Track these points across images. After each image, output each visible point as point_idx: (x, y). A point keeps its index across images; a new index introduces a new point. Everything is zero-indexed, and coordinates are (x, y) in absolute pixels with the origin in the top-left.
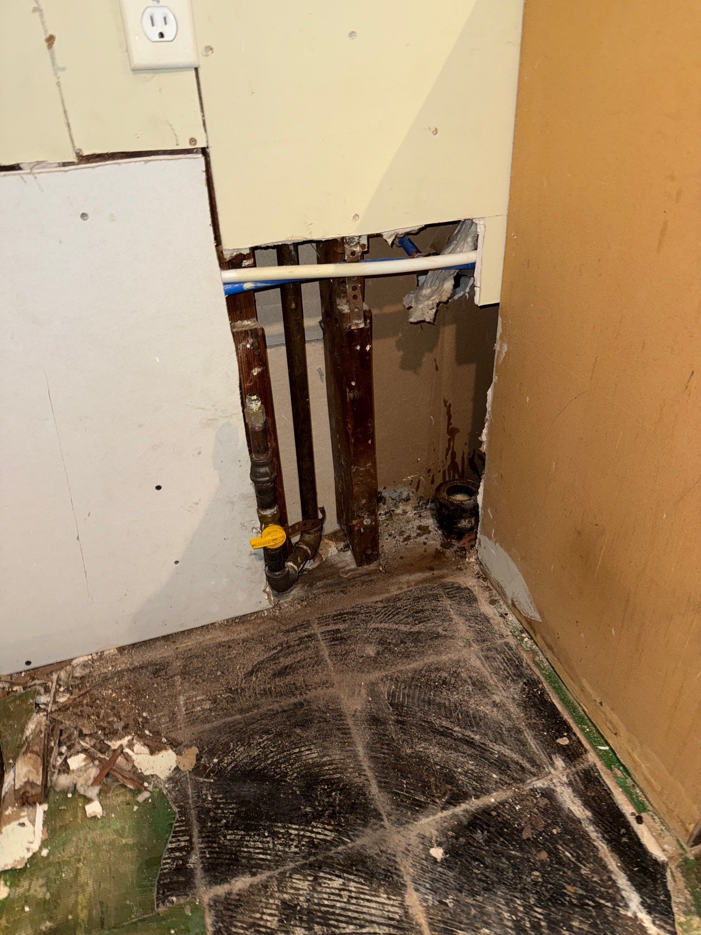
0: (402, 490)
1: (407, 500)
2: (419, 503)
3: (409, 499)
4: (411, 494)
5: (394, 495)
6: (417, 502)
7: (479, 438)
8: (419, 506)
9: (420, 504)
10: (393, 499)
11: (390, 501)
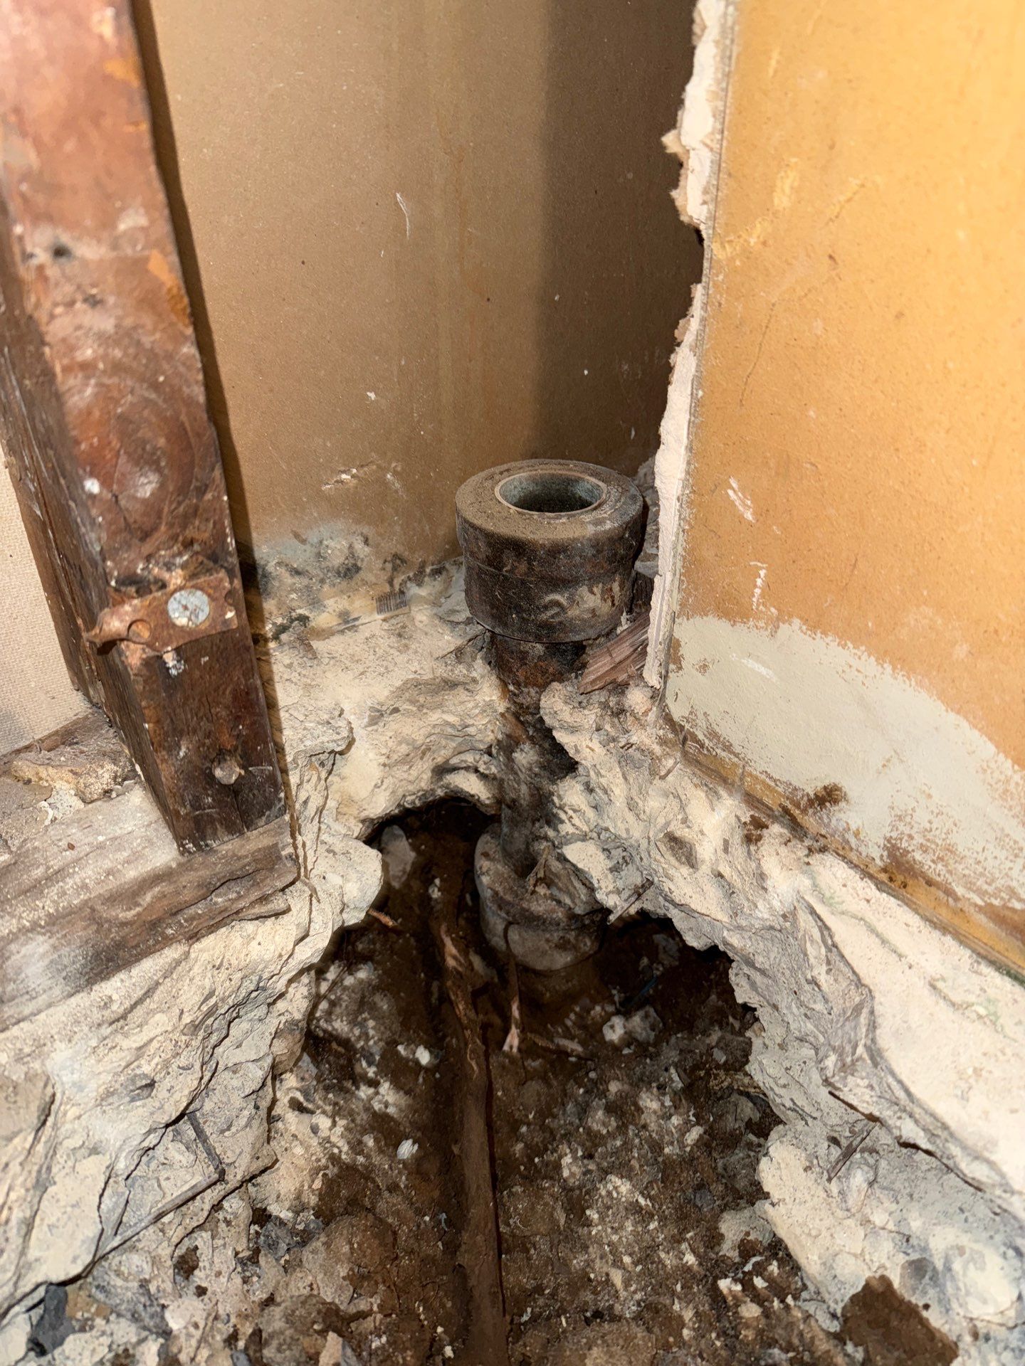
0: (324, 530)
1: (349, 571)
2: (391, 582)
3: (358, 569)
4: (361, 549)
5: (301, 556)
6: (384, 577)
7: (669, 140)
8: (391, 595)
9: (397, 582)
10: (297, 572)
11: (289, 580)
